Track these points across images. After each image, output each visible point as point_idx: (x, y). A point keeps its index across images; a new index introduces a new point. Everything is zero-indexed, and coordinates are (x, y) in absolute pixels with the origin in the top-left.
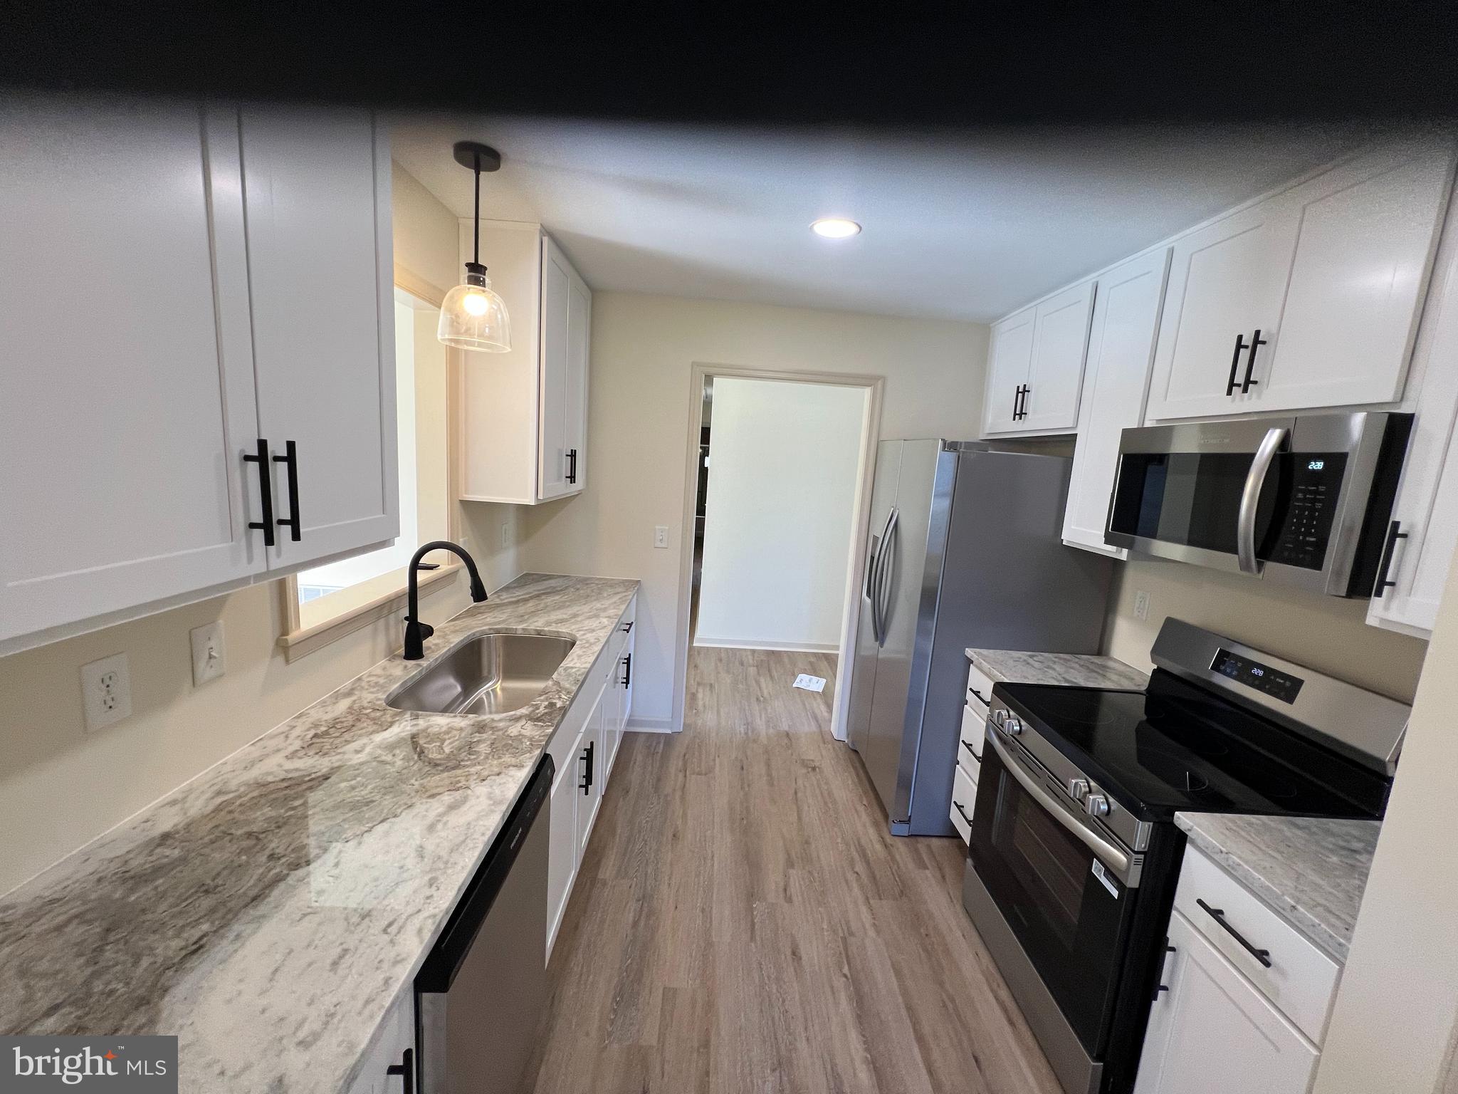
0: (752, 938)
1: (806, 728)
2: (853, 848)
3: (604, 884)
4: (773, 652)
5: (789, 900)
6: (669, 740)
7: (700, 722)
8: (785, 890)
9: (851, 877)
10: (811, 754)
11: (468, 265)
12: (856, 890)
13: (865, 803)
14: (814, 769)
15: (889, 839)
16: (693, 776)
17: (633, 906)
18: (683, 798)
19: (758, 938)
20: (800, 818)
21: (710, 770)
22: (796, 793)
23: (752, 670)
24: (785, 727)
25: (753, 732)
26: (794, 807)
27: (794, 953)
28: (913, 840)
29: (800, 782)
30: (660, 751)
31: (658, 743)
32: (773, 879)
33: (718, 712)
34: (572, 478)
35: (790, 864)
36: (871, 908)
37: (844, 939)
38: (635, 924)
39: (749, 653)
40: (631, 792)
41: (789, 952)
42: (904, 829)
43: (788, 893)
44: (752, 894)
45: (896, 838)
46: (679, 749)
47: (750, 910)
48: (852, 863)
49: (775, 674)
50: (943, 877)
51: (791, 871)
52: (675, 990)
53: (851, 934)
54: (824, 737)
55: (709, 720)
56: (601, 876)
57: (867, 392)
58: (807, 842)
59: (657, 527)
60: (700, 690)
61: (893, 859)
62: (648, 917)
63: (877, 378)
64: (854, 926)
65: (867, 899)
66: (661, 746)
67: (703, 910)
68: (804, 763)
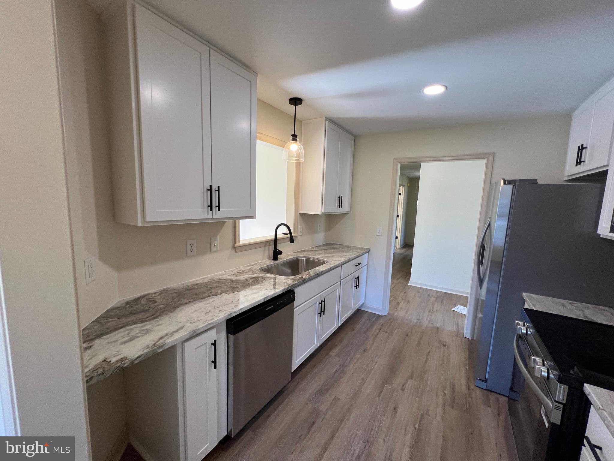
0: (379, 396)
1: (450, 327)
2: (448, 383)
3: (330, 356)
4: (448, 293)
5: (403, 390)
6: (379, 317)
7: (396, 314)
8: (403, 386)
9: (440, 394)
10: (446, 339)
11: (292, 135)
12: (440, 400)
13: (467, 367)
14: (445, 346)
15: (472, 386)
16: (383, 332)
17: (337, 367)
18: (374, 339)
19: (381, 397)
20: (426, 362)
21: (392, 332)
22: (429, 352)
23: (433, 299)
24: (438, 325)
25: (420, 323)
26: (425, 357)
27: (394, 409)
28: (488, 393)
29: (434, 349)
30: (373, 320)
31: (374, 317)
32: (398, 380)
33: (407, 312)
34: (340, 206)
35: (411, 377)
36: (444, 410)
37: (422, 416)
38: (335, 373)
39: (435, 291)
40: (354, 331)
41: (393, 407)
42: (483, 385)
43: (404, 387)
44: (386, 381)
45: (477, 388)
46: (381, 321)
47: (383, 387)
48: (444, 388)
49: (444, 302)
50: (499, 415)
51: (410, 380)
52: (339, 399)
53: (427, 414)
54: (458, 334)
55: (401, 314)
56: (331, 353)
57: (484, 162)
58: (425, 372)
59: (377, 227)
60: (402, 302)
61: (470, 395)
62: (341, 372)
63: (490, 154)
64: (430, 412)
65: (444, 405)
66: (375, 318)
67: (363, 379)
68: (440, 342)
